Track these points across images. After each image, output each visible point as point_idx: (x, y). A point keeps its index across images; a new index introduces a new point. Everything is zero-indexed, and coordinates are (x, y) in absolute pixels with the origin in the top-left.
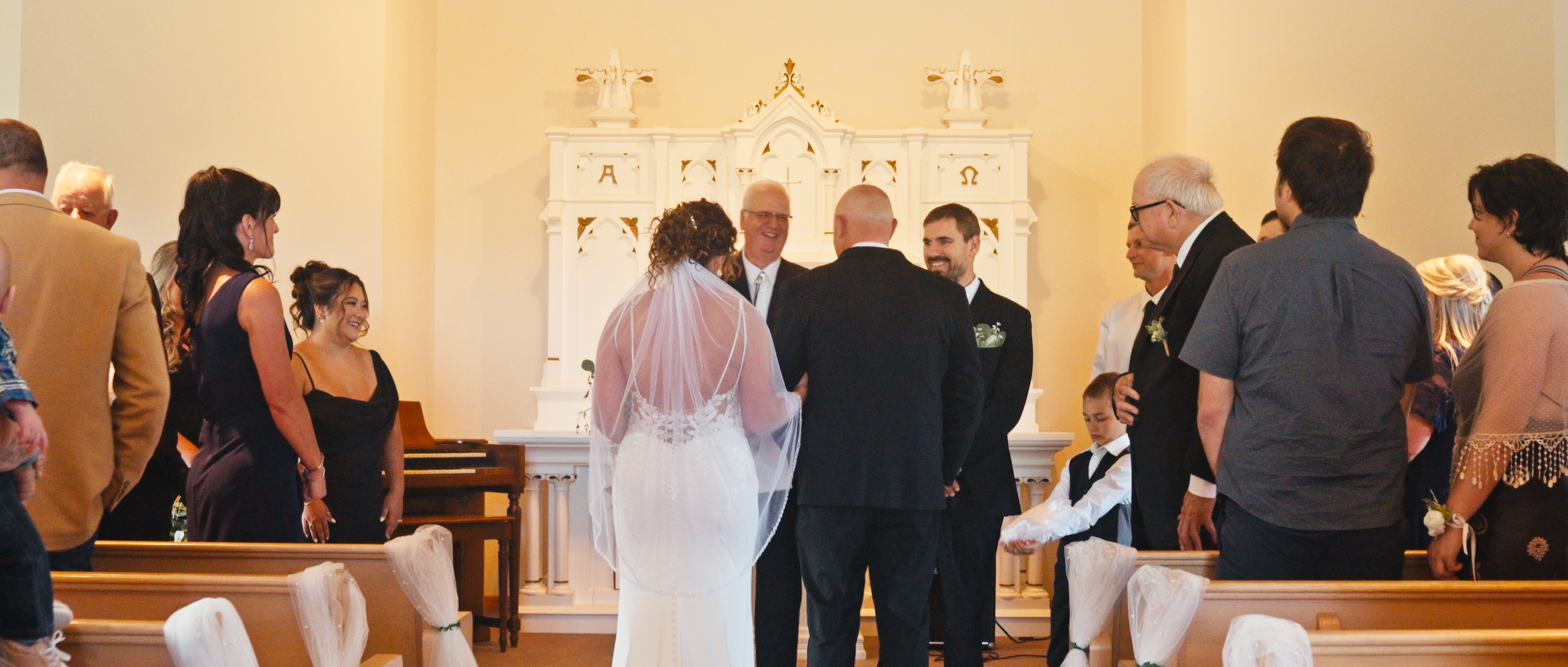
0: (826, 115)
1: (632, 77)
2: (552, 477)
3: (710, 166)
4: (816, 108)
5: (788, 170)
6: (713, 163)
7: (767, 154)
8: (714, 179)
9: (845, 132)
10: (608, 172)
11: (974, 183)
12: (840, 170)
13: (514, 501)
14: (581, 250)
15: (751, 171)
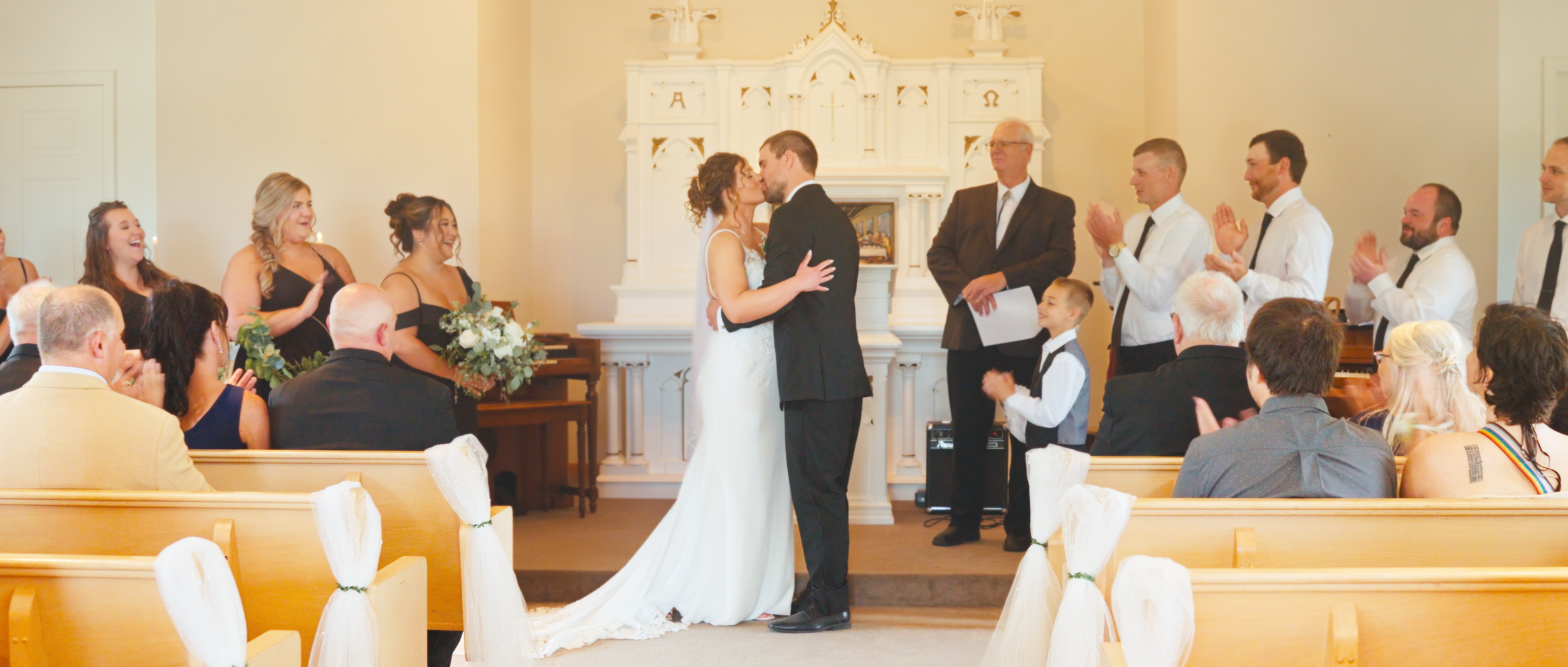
0: (865, 47)
1: (698, 16)
2: (628, 365)
3: (766, 92)
4: (856, 41)
5: (832, 96)
6: (768, 90)
7: (814, 81)
8: (769, 104)
9: (882, 62)
10: (678, 98)
11: (995, 105)
12: (878, 95)
13: (591, 387)
14: (655, 166)
15: (800, 96)
